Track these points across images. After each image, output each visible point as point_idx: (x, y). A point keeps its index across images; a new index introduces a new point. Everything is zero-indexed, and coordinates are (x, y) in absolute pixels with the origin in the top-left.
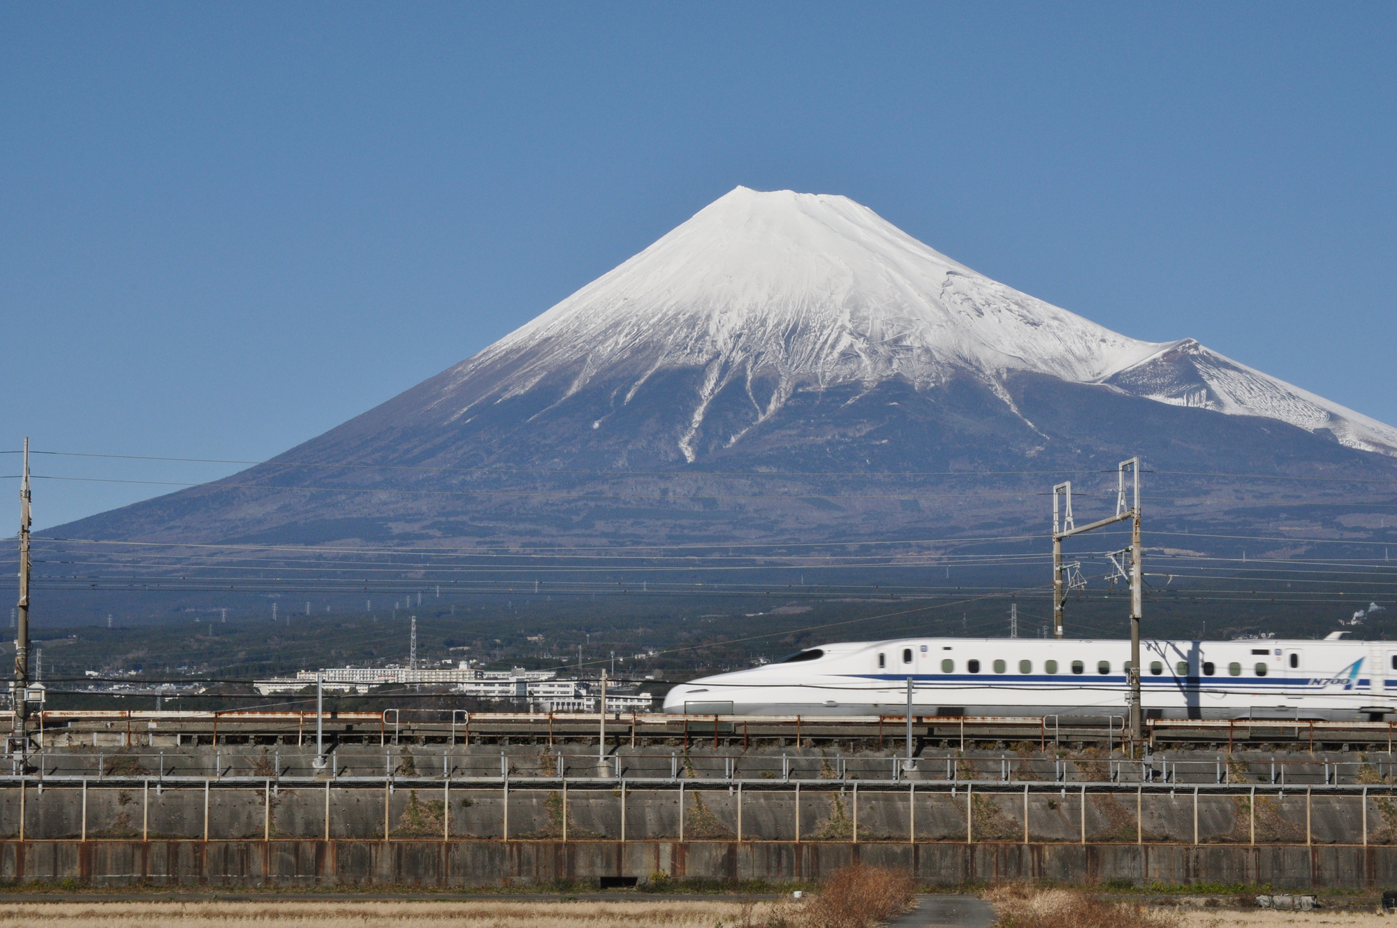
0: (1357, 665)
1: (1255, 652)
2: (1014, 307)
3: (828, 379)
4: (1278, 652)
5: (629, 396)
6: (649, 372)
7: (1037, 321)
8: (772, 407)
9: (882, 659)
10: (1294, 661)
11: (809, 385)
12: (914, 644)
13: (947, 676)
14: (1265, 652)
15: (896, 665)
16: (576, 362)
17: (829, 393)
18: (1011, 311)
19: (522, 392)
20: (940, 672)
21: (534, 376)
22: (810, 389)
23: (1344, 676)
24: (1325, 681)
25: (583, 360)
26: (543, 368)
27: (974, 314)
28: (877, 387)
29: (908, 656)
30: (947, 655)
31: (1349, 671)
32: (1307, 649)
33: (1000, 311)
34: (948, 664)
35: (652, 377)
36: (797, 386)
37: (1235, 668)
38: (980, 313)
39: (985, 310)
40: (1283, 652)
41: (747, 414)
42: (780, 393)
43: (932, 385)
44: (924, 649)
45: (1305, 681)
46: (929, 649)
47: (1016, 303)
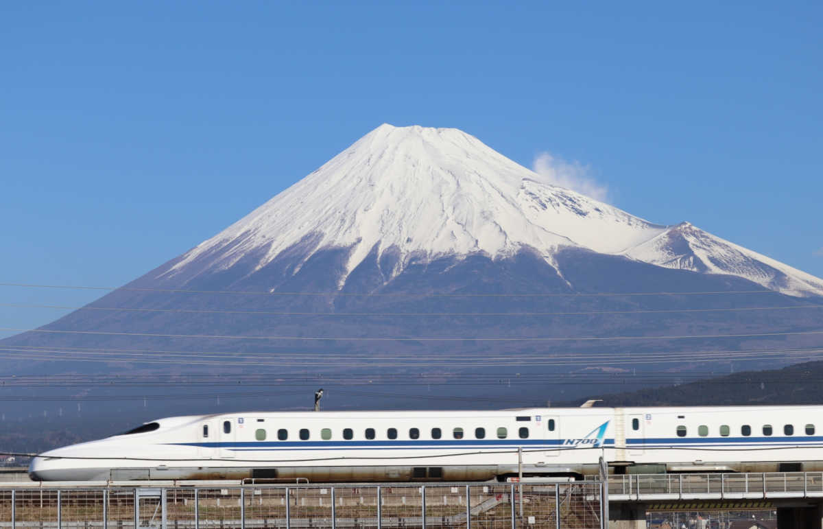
0: (603, 427)
1: (519, 419)
2: (569, 203)
3: (433, 255)
4: (538, 418)
5: (297, 270)
6: (312, 253)
7: (584, 212)
8: (395, 274)
9: (206, 429)
10: (551, 425)
11: (420, 259)
12: (232, 418)
13: (261, 443)
14: (528, 419)
15: (217, 434)
16: (264, 247)
17: (433, 264)
18: (566, 205)
19: (227, 268)
20: (254, 440)
21: (235, 257)
22: (420, 262)
23: (593, 437)
24: (576, 441)
25: (269, 245)
26: (243, 251)
27: (539, 208)
28: (466, 259)
29: (227, 427)
30: (261, 426)
31: (597, 432)
32: (562, 415)
33: (559, 205)
34: (261, 433)
35: (314, 256)
36: (412, 260)
37: (502, 433)
38: (544, 206)
39: (548, 205)
40: (542, 418)
41: (376, 280)
42: (399, 265)
43: (505, 257)
44: (241, 421)
45: (560, 442)
46: (245, 420)
47: (571, 200)
